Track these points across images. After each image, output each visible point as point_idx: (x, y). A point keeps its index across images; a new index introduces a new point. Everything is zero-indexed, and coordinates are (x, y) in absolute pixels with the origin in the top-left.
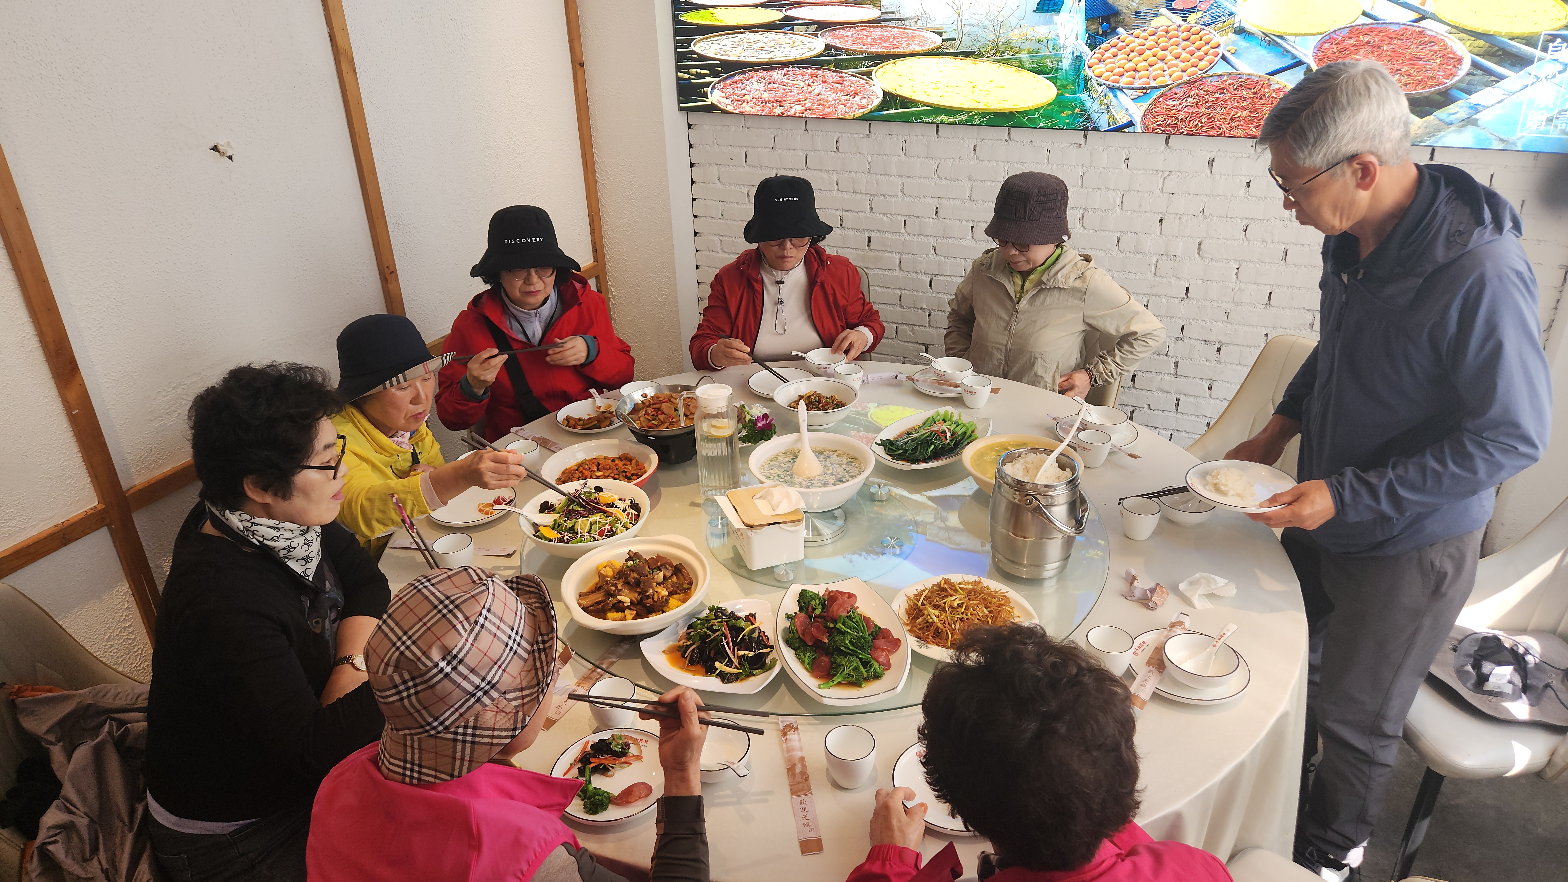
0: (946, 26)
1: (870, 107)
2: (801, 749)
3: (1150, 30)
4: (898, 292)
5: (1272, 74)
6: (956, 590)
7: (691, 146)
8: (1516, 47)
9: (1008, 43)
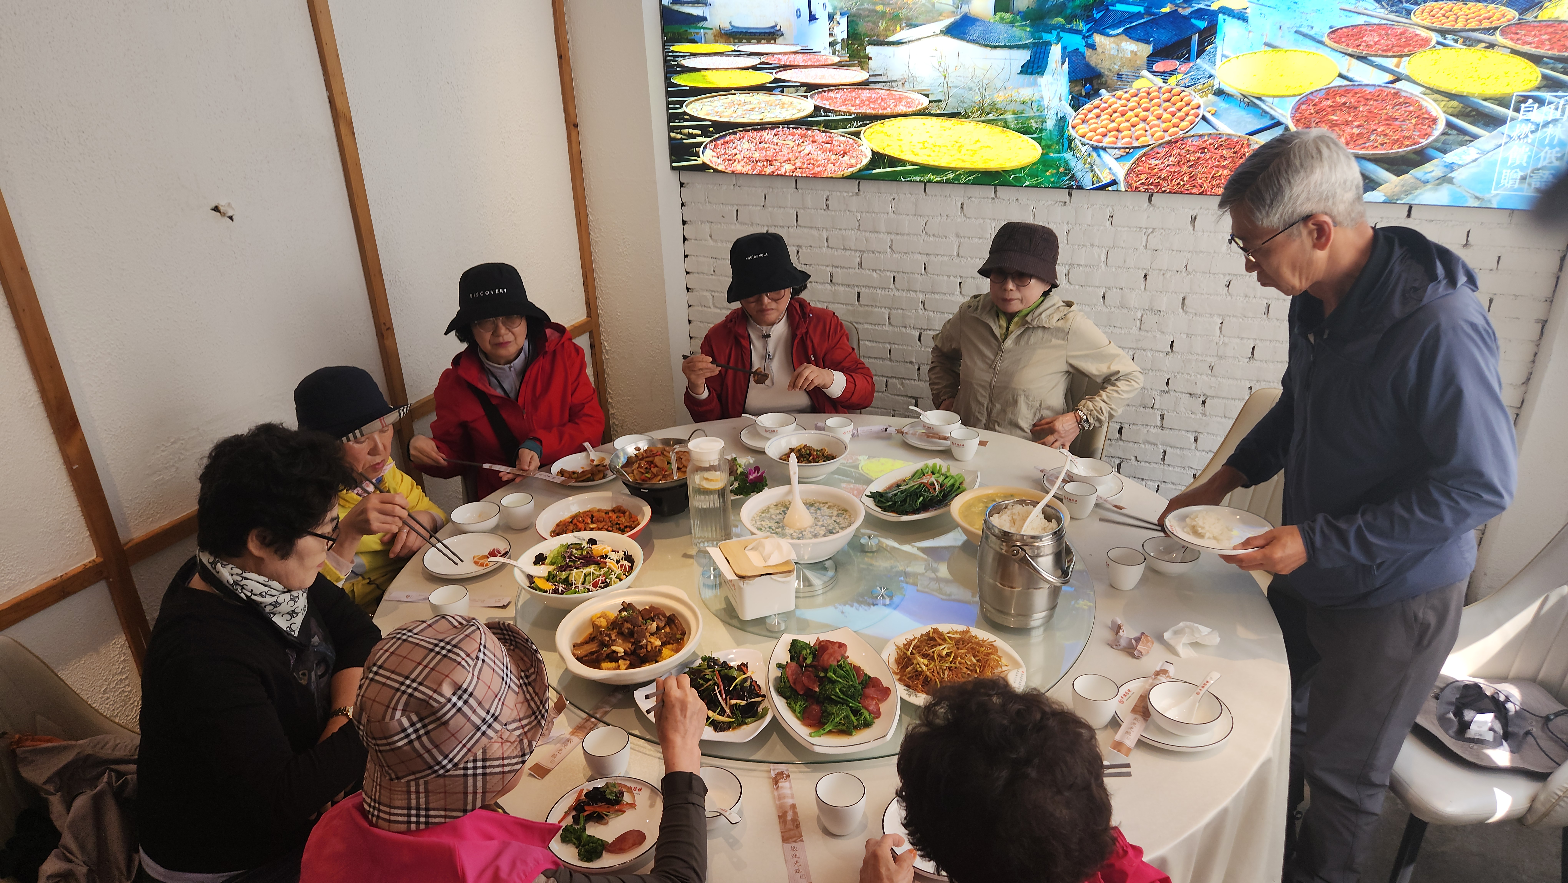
0: (933, 88)
1: (858, 166)
2: (793, 797)
3: (1132, 91)
4: (888, 346)
5: (1252, 134)
6: (944, 640)
7: (683, 204)
8: (1489, 108)
9: (993, 104)
